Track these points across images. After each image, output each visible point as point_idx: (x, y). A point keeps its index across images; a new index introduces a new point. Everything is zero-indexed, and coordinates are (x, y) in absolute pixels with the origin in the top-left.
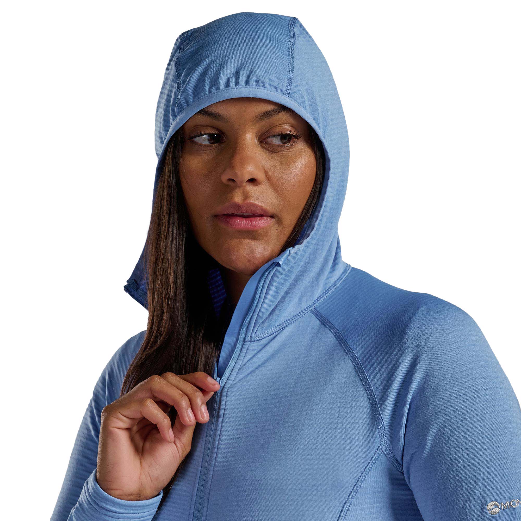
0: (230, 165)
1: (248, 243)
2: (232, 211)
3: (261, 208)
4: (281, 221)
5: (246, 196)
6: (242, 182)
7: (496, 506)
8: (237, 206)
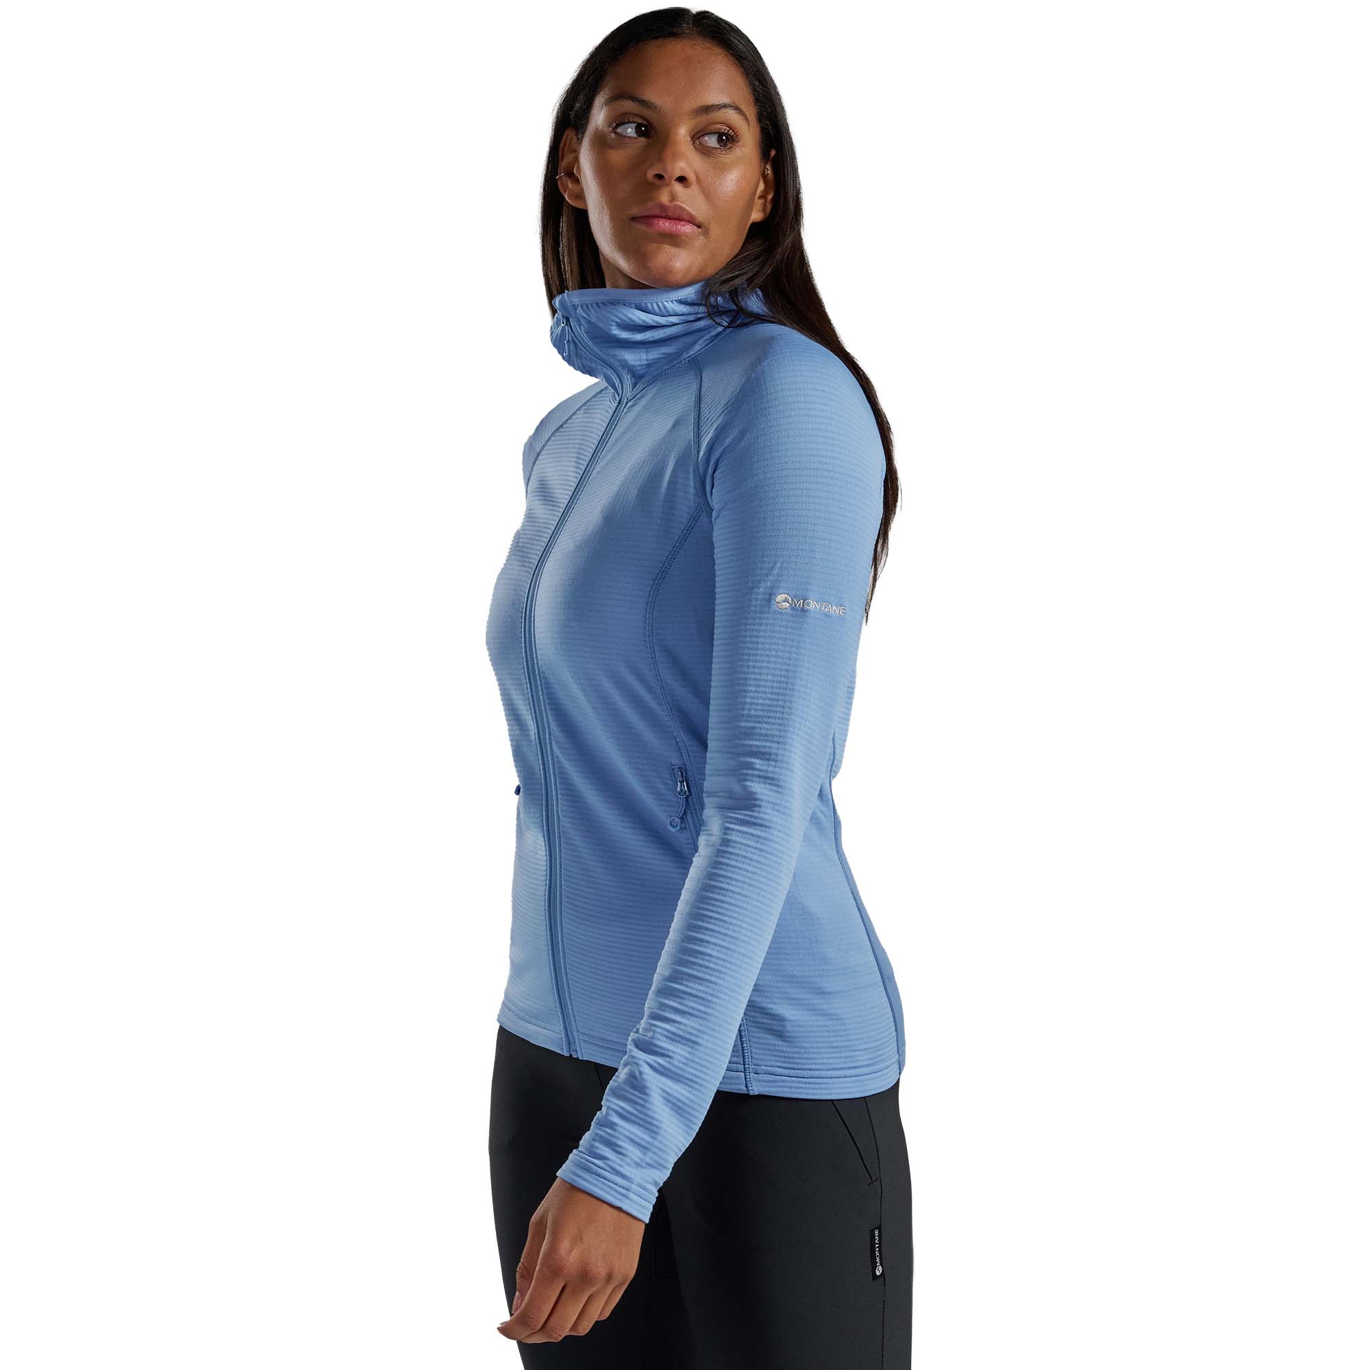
0: (660, 159)
1: (668, 249)
2: (657, 212)
3: (689, 214)
4: (708, 233)
5: (673, 197)
6: (671, 178)
7: (786, 600)
8: (663, 207)
